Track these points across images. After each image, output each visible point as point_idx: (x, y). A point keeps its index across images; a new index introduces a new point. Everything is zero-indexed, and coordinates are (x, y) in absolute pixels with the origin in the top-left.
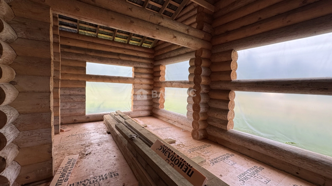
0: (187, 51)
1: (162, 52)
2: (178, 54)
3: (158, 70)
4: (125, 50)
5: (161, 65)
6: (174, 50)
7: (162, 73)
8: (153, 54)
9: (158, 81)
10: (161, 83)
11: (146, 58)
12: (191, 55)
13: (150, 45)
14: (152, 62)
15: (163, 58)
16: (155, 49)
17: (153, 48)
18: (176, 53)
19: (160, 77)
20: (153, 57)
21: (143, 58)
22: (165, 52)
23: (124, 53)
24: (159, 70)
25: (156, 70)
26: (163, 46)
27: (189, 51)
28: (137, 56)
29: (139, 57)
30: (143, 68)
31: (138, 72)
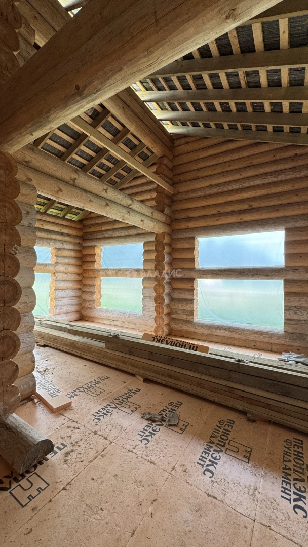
0: (139, 232)
1: (98, 229)
2: (126, 234)
3: (92, 253)
4: (42, 223)
5: (95, 246)
6: (119, 228)
7: (98, 258)
8: (81, 230)
9: (92, 268)
10: (98, 271)
11: (72, 235)
12: (145, 237)
13: (76, 217)
14: (80, 241)
15: (99, 236)
16: (84, 223)
17: (81, 221)
18: (123, 233)
19: (96, 263)
20: (81, 234)
21: (68, 235)
22: (103, 229)
23: (41, 227)
24: (94, 253)
25: (86, 252)
26: (100, 221)
27: (143, 232)
28: (59, 231)
29: (62, 234)
30: (67, 249)
31: (62, 255)
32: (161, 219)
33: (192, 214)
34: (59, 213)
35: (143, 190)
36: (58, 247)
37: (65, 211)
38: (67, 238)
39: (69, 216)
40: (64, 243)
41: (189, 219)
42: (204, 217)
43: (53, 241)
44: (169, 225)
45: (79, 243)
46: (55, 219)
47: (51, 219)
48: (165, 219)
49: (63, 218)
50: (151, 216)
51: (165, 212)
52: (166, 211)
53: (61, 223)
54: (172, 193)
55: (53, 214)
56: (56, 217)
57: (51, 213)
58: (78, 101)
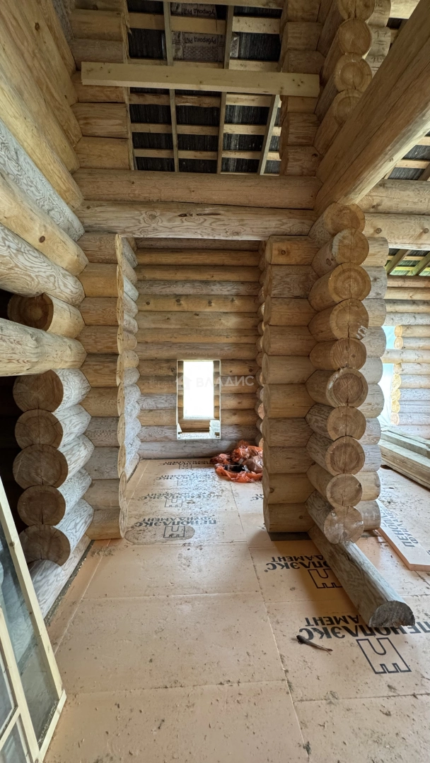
21: (424, 303)
28: (410, 299)
29: (414, 302)
30: (422, 325)
31: (412, 336)
34: (409, 271)
36: (407, 324)
37: (421, 265)
38: (422, 308)
39: (426, 272)
40: (416, 316)
43: (399, 315)
46: (404, 281)
47: (396, 283)
49: (417, 277)
53: (413, 286)
55: (400, 274)
56: (404, 277)
57: (396, 274)
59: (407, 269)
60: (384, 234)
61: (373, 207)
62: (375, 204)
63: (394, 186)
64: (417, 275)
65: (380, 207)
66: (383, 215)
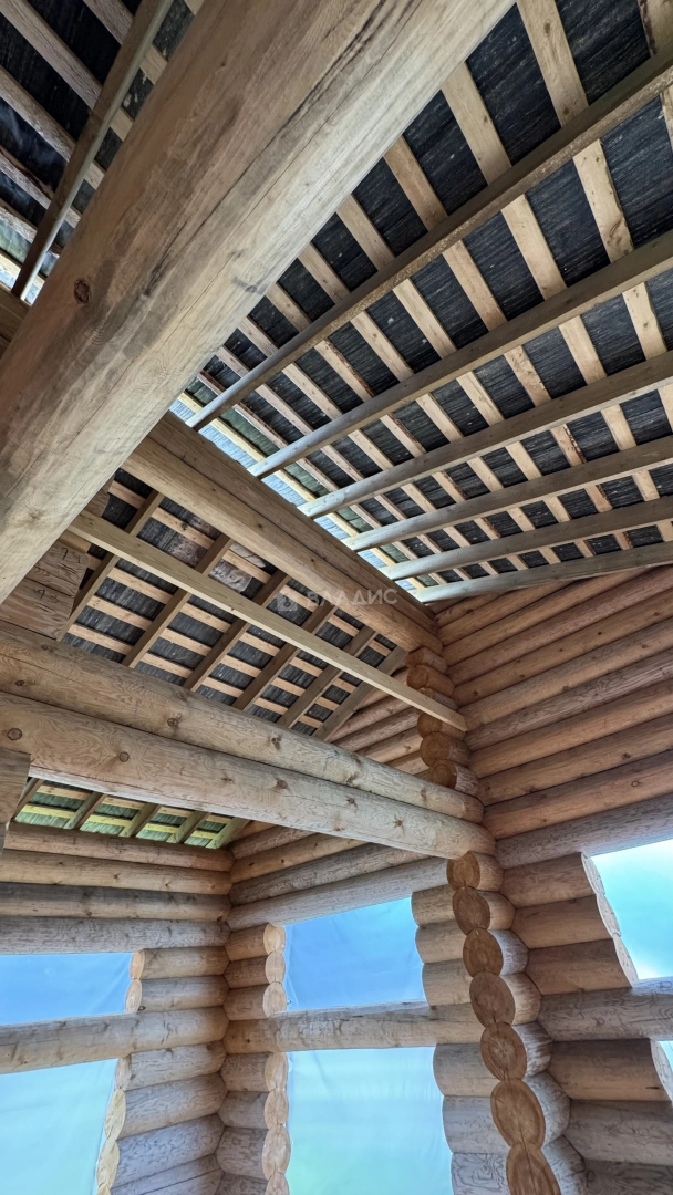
0: (392, 860)
1: (273, 865)
2: (354, 871)
3: (253, 951)
4: (115, 870)
5: (266, 924)
6: (329, 857)
7: (273, 969)
8: (226, 874)
9: (253, 1014)
10: (274, 1024)
11: (199, 895)
12: (413, 877)
13: (215, 837)
14: (221, 914)
15: (274, 891)
16: (235, 851)
17: (227, 848)
18: (343, 870)
19: (267, 993)
20: (225, 888)
21: (190, 898)
22: (287, 864)
23: (114, 884)
24: (260, 953)
25: (240, 951)
26: (278, 840)
27: (402, 858)
28: (164, 889)
29: (171, 897)
30: (182, 949)
31: (162, 975)
32: (451, 809)
33: (543, 779)
34: (170, 834)
35: (382, 737)
36: (154, 946)
37: (187, 825)
38: (186, 910)
39: (196, 838)
40: (174, 927)
41: (537, 796)
42: (583, 781)
43: (142, 925)
44: (481, 823)
45: (219, 919)
46: (159, 854)
47: (144, 854)
48: (463, 807)
49: (181, 847)
50: (420, 804)
51: (457, 786)
52: (461, 783)
53: (173, 863)
54: (464, 730)
55: (157, 838)
56: (159, 846)
57: (150, 837)
58: (93, 354)
59: (168, 829)
60: (25, 743)
61: (20, 683)
62: (23, 677)
63: (73, 658)
64: (182, 842)
65: (33, 688)
66: (35, 704)
